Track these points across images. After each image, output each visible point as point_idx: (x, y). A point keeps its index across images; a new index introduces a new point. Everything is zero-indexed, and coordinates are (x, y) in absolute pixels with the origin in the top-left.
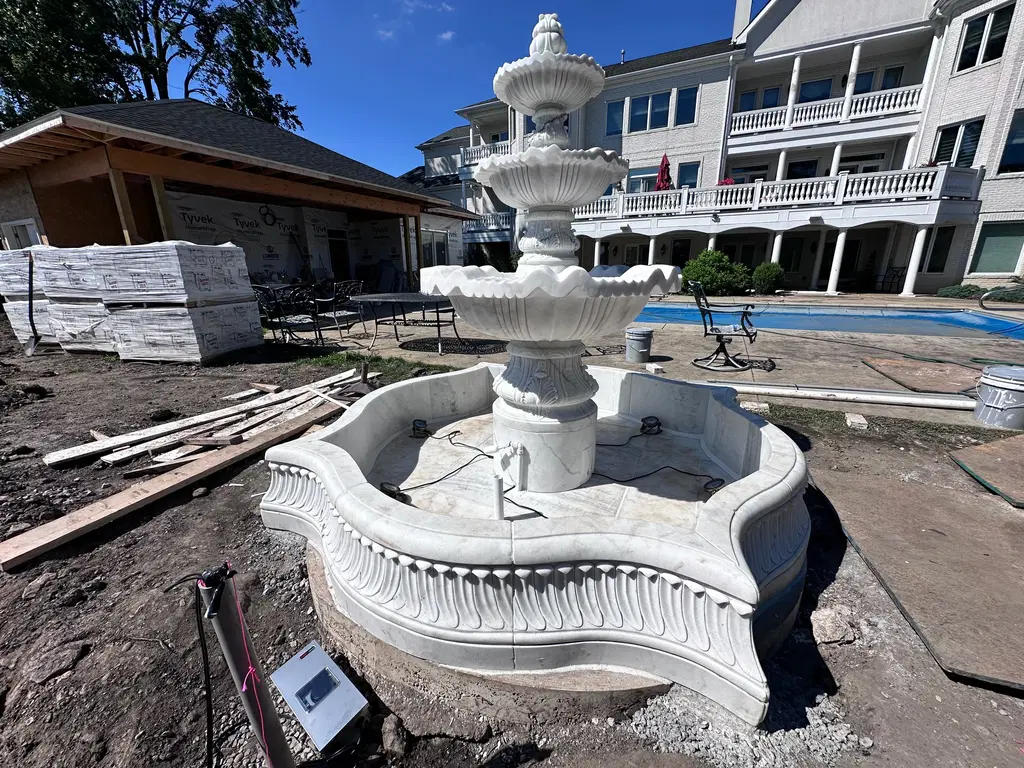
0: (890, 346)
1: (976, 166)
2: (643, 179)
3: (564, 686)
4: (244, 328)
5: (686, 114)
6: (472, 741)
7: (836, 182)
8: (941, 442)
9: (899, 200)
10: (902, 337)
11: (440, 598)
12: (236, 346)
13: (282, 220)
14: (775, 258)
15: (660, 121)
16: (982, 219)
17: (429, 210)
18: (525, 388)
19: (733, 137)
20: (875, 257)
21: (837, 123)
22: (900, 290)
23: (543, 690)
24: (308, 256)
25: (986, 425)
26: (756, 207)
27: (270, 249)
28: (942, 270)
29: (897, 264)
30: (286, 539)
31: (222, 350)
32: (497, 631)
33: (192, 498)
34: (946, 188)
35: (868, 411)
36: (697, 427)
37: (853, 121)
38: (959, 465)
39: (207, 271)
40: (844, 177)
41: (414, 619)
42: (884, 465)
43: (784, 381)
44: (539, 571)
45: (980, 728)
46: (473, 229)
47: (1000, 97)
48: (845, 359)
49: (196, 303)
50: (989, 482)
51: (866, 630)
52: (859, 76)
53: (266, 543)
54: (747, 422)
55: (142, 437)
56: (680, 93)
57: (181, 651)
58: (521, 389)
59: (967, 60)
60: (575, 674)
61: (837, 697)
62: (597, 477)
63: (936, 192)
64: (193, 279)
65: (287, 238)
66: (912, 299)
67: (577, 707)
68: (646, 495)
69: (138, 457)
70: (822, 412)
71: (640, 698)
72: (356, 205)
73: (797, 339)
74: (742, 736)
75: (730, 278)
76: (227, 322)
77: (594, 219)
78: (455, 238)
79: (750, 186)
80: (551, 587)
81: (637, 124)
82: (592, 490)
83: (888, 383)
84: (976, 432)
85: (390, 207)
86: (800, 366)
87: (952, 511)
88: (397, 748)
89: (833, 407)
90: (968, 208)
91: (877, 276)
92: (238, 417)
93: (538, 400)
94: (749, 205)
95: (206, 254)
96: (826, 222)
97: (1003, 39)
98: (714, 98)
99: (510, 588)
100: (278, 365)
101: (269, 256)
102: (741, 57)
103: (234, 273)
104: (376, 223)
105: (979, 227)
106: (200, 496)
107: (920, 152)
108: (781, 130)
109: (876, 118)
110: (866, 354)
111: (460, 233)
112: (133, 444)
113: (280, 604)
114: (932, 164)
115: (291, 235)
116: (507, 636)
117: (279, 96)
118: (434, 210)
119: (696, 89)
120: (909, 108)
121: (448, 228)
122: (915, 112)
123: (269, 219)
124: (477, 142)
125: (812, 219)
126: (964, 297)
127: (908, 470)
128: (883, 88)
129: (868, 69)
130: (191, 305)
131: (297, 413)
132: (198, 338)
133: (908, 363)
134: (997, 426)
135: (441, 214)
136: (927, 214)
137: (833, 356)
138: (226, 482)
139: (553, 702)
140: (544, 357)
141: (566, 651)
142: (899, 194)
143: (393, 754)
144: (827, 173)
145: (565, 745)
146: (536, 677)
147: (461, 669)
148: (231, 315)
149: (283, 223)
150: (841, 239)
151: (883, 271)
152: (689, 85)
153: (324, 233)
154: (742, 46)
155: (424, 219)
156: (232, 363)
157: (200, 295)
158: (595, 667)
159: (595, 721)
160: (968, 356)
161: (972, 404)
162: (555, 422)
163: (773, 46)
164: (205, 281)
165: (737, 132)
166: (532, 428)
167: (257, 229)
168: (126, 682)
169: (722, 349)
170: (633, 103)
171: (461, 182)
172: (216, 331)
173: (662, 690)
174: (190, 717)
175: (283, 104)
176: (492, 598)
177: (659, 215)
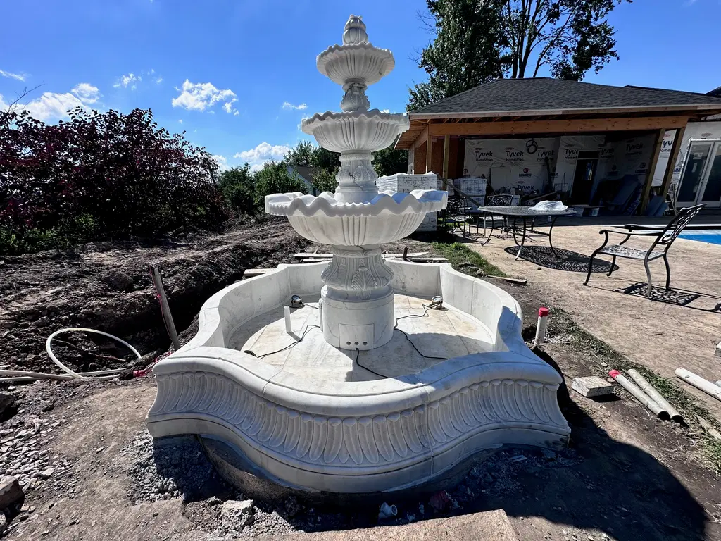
13: (542, 148)
24: (554, 174)
27: (526, 170)
65: (543, 161)
101: (523, 175)
115: (547, 159)
123: (532, 149)
149: (542, 151)
153: (576, 155)
167: (521, 157)
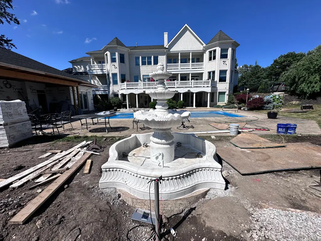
0: (211, 120)
1: (215, 80)
2: (147, 78)
3: (195, 195)
4: (26, 131)
5: (156, 62)
6: (180, 213)
7: (191, 82)
8: (227, 139)
9: (204, 87)
10: (212, 118)
11: (170, 185)
12: (22, 139)
13: (15, 86)
14: (182, 99)
15: (150, 63)
16: (218, 91)
17: (81, 84)
18: (161, 139)
19: (168, 69)
20: (201, 98)
21: (189, 69)
22: (207, 106)
23: (192, 197)
24: (28, 100)
25: (232, 135)
26: (176, 87)
27: (8, 97)
28: (213, 102)
29: (205, 101)
30: (107, 190)
31: (17, 141)
32: (182, 188)
33: (65, 189)
34: (211, 85)
35: (214, 135)
36: (189, 143)
37: (192, 68)
38: (231, 143)
39: (12, 111)
40: (193, 81)
41: (165, 191)
42: (221, 145)
43: (197, 131)
44: (187, 173)
45: (248, 180)
46: (94, 90)
47: (217, 67)
48: (205, 124)
49: (7, 124)
50: (236, 145)
51: (230, 173)
52: (192, 59)
53: (102, 193)
54: (201, 140)
55: (22, 176)
56: (154, 57)
57: (106, 221)
58: (161, 140)
59: (210, 59)
60: (195, 192)
61: (230, 184)
62: (176, 158)
63: (210, 85)
64: (6, 114)
66: (209, 108)
67: (197, 198)
68: (187, 159)
69: (26, 182)
70: (207, 136)
71: (206, 193)
72: (54, 83)
73: (194, 120)
74: (223, 192)
75: (173, 104)
76: (20, 129)
77: (135, 88)
78: (90, 93)
79: (174, 82)
80: (189, 176)
81: (144, 63)
82: (176, 160)
83: (215, 129)
84: (231, 136)
85: (67, 83)
86: (199, 127)
87: (233, 151)
88: (166, 221)
89: (208, 135)
90: (215, 89)
91: (202, 103)
92: (55, 162)
93: (165, 141)
94: (174, 86)
95: (12, 105)
96: (191, 91)
97: (215, 56)
98: (162, 59)
99: (183, 178)
100: (48, 143)
102: (167, 51)
103: (22, 110)
104: (59, 88)
105: (218, 92)
106: (67, 188)
107: (205, 77)
108: (178, 69)
109: (196, 68)
110: (209, 123)
111: (91, 92)
112: (20, 179)
113: (118, 205)
114: (208, 80)
115: (19, 92)
116: (184, 188)
117: (3, 36)
118: (83, 84)
119: (158, 57)
120: (202, 67)
121: (87, 90)
122: (203, 68)
123: (8, 86)
124: (93, 63)
125: (188, 90)
126: (218, 107)
127: (225, 145)
128: (197, 62)
129: (193, 57)
130: (5, 125)
131: (78, 158)
132: (7, 137)
133: (216, 124)
134: (234, 135)
135: (84, 86)
136: (209, 90)
137: (203, 124)
138: (71, 182)
139: (193, 199)
140: (165, 132)
141: (193, 188)
142: (204, 86)
143: (166, 223)
144: (189, 80)
145: (198, 205)
146: (189, 195)
147: (176, 199)
148: (21, 127)
150: (194, 95)
151: (203, 102)
152: (156, 56)
153: (35, 91)
154: (167, 48)
155: (79, 87)
156: (24, 145)
157: (9, 121)
158: (197, 190)
159: (200, 200)
160: (224, 121)
161: (229, 131)
162: (169, 146)
163: (174, 49)
164: (11, 115)
165: (168, 68)
166: (164, 148)
168: (99, 231)
169: (183, 124)
170: (142, 58)
171: (89, 75)
172: (15, 134)
173: (209, 190)
174: (117, 234)
175: (5, 39)
176: (180, 182)
177: (153, 88)
